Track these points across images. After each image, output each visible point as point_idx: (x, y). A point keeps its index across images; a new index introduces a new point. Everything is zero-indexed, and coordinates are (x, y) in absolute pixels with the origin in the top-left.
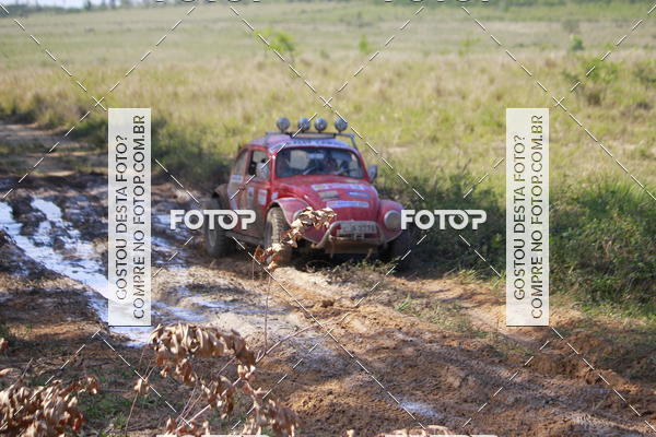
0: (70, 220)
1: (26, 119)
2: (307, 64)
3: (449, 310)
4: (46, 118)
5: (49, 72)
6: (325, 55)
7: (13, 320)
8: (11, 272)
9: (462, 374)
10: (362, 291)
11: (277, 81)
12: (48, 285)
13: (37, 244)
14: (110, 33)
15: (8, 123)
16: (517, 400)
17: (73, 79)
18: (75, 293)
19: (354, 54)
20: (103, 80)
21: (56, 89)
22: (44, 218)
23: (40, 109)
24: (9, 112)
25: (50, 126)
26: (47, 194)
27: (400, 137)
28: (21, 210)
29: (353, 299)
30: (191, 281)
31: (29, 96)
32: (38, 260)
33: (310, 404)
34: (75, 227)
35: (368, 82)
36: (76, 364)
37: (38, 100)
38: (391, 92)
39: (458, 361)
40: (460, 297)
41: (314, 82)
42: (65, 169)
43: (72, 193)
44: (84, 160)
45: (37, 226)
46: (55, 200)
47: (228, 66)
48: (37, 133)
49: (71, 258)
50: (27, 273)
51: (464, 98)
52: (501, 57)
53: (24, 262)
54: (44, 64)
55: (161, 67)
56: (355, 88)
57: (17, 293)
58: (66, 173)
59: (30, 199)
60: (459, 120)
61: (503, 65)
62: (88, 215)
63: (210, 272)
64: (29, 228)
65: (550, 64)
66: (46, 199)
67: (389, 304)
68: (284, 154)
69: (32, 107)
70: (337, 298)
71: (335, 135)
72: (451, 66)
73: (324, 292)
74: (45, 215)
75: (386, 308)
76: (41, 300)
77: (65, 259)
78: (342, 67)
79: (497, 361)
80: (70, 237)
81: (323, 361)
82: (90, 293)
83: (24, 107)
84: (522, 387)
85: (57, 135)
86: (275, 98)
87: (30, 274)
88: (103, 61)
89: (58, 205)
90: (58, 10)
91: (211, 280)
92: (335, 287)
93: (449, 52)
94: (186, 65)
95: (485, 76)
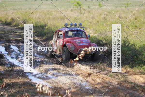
0: (21, 51)
1: (9, 24)
3: (122, 76)
4: (14, 24)
5: (15, 11)
6: (89, 7)
7: (5, 78)
8: (5, 65)
9: (126, 94)
10: (99, 71)
11: (76, 14)
12: (15, 69)
13: (12, 58)
15: (4, 25)
17: (22, 14)
18: (22, 71)
19: (97, 7)
20: (30, 14)
21: (17, 16)
22: (14, 51)
23: (13, 21)
24: (4, 22)
25: (15, 26)
26: (15, 44)
27: (109, 30)
28: (8, 49)
29: (96, 73)
30: (53, 68)
31: (10, 18)
32: (12, 62)
35: (101, 15)
36: (22, 90)
37: (12, 19)
38: (107, 17)
39: (125, 90)
40: (125, 73)
41: (86, 15)
42: (19, 38)
45: (12, 53)
46: (17, 46)
47: (63, 10)
48: (12, 28)
49: (21, 61)
50: (9, 65)
53: (8, 63)
54: (14, 10)
55: (45, 10)
56: (97, 16)
57: (6, 71)
59: (10, 46)
63: (58, 66)
67: (106, 74)
68: (67, 32)
69: (11, 21)
70: (92, 73)
71: (79, 27)
73: (89, 71)
74: (14, 50)
75: (105, 75)
76: (13, 73)
77: (19, 62)
78: (94, 11)
79: (135, 90)
80: (21, 56)
83: (8, 21)
87: (10, 66)
88: (30, 9)
89: (18, 47)
91: (58, 68)
92: (92, 70)
93: (123, 7)
94: (52, 10)
95: (132, 13)
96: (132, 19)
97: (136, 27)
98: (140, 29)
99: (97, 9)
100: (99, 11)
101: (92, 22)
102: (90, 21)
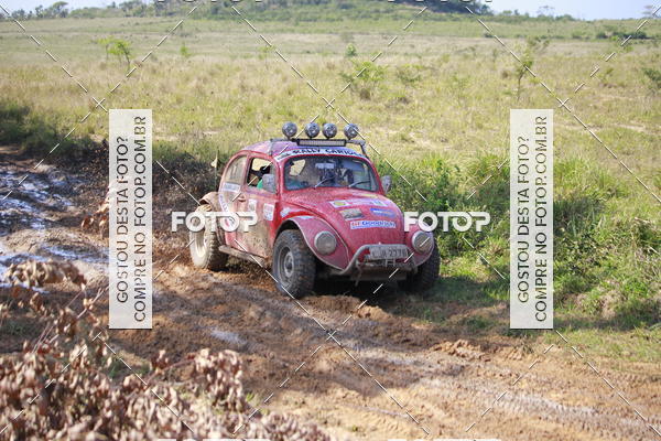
6: (153, 58)
9: (261, 310)
19: (177, 57)
27: (212, 123)
30: (49, 235)
35: (187, 80)
38: (205, 87)
39: (257, 299)
47: (78, 66)
51: (262, 93)
52: (293, 60)
55: (25, 67)
56: (178, 85)
60: (259, 110)
65: (330, 67)
72: (253, 68)
78: (168, 67)
84: (308, 321)
91: (64, 235)
93: (252, 56)
95: (279, 76)
96: (278, 93)
97: (290, 115)
98: (301, 121)
99: (177, 63)
100: (183, 69)
101: (163, 99)
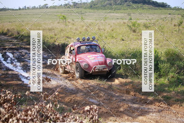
0: (15, 57)
1: (5, 34)
2: (69, 22)
4: (10, 34)
5: (10, 24)
6: (73, 20)
7: (2, 80)
8: (1, 69)
9: (104, 93)
11: (62, 26)
12: (10, 72)
14: (24, 15)
16: (116, 99)
17: (16, 26)
18: (16, 74)
19: (80, 20)
21: (12, 27)
22: (9, 57)
23: (9, 32)
24: (1, 33)
25: (11, 36)
28: (4, 55)
31: (6, 29)
32: (8, 67)
33: (69, 100)
34: (16, 59)
35: (83, 27)
37: (8, 30)
39: (103, 90)
41: (70, 26)
42: (14, 46)
43: (15, 51)
44: (18, 44)
45: (8, 59)
46: (12, 53)
47: (51, 23)
48: (8, 37)
51: (104, 30)
52: (113, 21)
53: (5, 67)
54: (10, 22)
55: (36, 23)
56: (80, 28)
57: (3, 74)
58: (14, 47)
59: (6, 53)
60: (103, 36)
61: (114, 23)
62: (19, 56)
64: (6, 60)
65: (124, 23)
66: (10, 53)
69: (7, 32)
72: (102, 23)
76: (8, 76)
78: (77, 23)
79: (112, 90)
80: (15, 61)
81: (72, 90)
82: (19, 74)
83: (5, 31)
84: (117, 97)
85: (12, 38)
86: (62, 30)
87: (6, 70)
88: (23, 21)
90: (13, 10)
94: (42, 22)
95: (110, 26)
96: (109, 31)
97: (113, 37)
98: (116, 39)
99: (80, 22)
100: (81, 23)
101: (76, 32)
102: (74, 32)
